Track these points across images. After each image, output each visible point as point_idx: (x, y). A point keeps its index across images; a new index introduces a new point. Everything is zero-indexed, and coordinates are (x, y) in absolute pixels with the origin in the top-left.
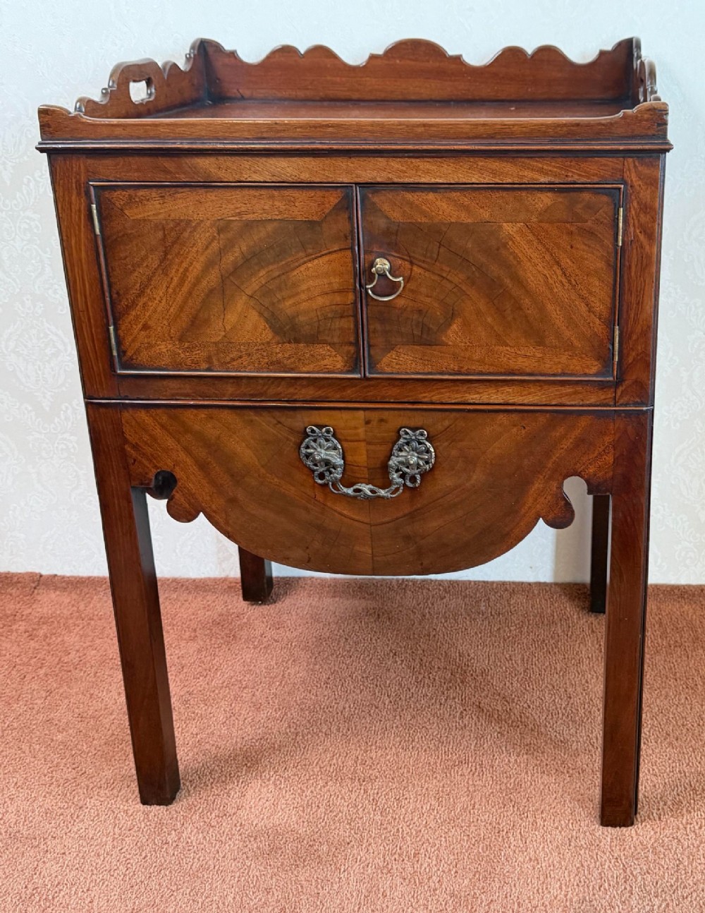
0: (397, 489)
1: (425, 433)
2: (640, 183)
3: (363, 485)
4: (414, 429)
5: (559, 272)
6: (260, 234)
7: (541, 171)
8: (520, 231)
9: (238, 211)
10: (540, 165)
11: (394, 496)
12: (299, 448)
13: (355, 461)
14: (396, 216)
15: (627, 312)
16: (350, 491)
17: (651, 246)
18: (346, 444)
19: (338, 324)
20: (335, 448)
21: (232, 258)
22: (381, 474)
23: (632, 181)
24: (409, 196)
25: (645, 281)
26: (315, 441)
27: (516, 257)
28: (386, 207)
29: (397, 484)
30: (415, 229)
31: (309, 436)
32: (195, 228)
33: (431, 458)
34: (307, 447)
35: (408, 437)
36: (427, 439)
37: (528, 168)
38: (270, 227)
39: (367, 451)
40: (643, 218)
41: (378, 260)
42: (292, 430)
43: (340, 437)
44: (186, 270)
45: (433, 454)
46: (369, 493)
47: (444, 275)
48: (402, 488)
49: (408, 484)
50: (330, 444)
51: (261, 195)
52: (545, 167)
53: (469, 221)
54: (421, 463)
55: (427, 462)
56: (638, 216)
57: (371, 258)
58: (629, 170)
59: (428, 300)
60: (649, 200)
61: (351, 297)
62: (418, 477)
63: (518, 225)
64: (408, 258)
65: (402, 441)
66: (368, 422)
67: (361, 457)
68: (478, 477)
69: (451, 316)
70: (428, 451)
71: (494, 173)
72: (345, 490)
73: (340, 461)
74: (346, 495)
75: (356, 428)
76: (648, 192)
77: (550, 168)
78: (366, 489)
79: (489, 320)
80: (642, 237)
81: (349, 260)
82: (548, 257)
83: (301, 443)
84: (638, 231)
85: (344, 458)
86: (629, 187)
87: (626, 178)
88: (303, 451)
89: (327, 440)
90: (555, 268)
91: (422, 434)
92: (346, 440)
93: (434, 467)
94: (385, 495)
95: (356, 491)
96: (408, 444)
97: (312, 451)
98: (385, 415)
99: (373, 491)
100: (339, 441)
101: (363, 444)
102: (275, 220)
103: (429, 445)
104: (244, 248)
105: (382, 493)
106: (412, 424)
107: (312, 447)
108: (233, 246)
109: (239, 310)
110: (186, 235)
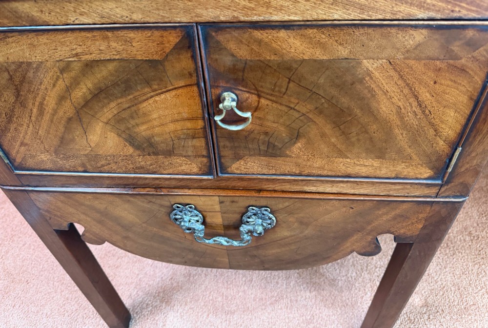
5: (415, 104)
6: (102, 74)
8: (382, 68)
9: (74, 52)
14: (243, 53)
18: (205, 213)
19: (190, 143)
21: (81, 94)
24: (258, 34)
27: (371, 91)
28: (232, 46)
30: (264, 67)
32: (37, 69)
34: (175, 215)
38: (111, 67)
41: (226, 94)
43: (200, 210)
44: (41, 104)
47: (292, 106)
50: (193, 214)
51: (94, 36)
53: (325, 58)
57: (218, 91)
59: (275, 125)
61: (200, 124)
63: (380, 61)
64: (256, 92)
69: (297, 136)
75: (213, 205)
79: (333, 140)
81: (196, 94)
82: (406, 91)
90: (412, 100)
92: (205, 211)
93: (274, 227)
94: (238, 245)
95: (215, 241)
96: (255, 215)
97: (179, 217)
98: (236, 199)
99: (228, 242)
100: (200, 212)
101: (219, 214)
102: (114, 60)
103: (271, 216)
104: (90, 85)
105: (236, 243)
106: (258, 204)
107: (179, 215)
108: (78, 84)
109: (99, 132)
110: (30, 74)
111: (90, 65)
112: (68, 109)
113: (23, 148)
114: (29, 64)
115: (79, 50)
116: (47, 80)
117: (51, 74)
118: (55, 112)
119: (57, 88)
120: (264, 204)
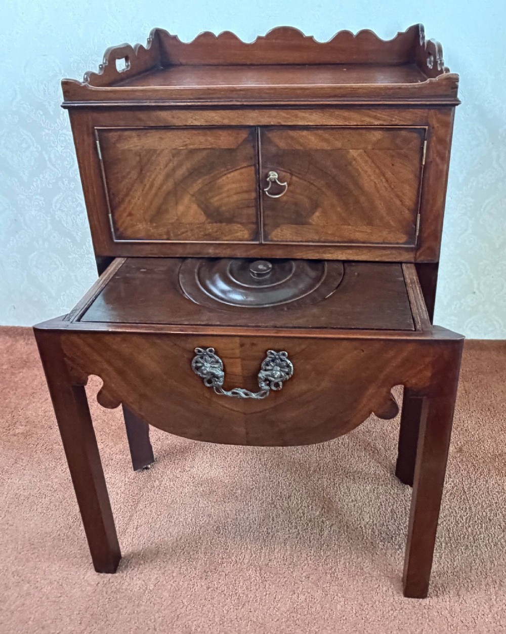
0: (265, 393)
1: (287, 353)
2: (438, 125)
3: (239, 389)
4: (278, 351)
6: (198, 158)
10: (375, 114)
11: (263, 398)
12: (191, 363)
13: (233, 372)
16: (229, 394)
18: (226, 361)
20: (217, 362)
21: (181, 173)
22: (252, 383)
26: (202, 358)
28: (277, 140)
29: (264, 390)
31: (197, 355)
33: (291, 371)
34: (197, 362)
35: (273, 356)
36: (288, 358)
39: (242, 364)
41: (271, 173)
42: (184, 350)
43: (221, 355)
45: (292, 368)
46: (244, 396)
47: (312, 182)
48: (268, 392)
49: (274, 388)
50: (213, 360)
53: (329, 148)
54: (283, 374)
55: (288, 374)
57: (266, 171)
58: (432, 117)
62: (281, 383)
65: (268, 359)
66: (242, 345)
67: (237, 369)
68: (325, 384)
70: (288, 366)
72: (225, 393)
73: (221, 373)
74: (226, 396)
75: (233, 349)
78: (241, 392)
79: (339, 209)
81: (253, 172)
83: (192, 359)
85: (224, 370)
88: (194, 365)
89: (211, 357)
91: (284, 355)
92: (226, 357)
93: (293, 376)
94: (256, 397)
95: (234, 393)
96: (273, 361)
97: (200, 365)
98: (255, 341)
99: (246, 394)
100: (221, 358)
101: (239, 361)
103: (289, 362)
105: (254, 395)
106: (276, 347)
107: (201, 363)
120: (282, 347)
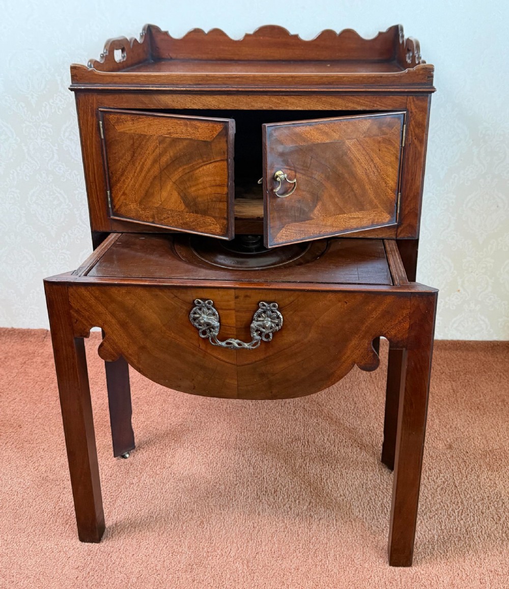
0: (256, 344)
1: (276, 306)
2: (416, 110)
3: (233, 340)
4: (269, 303)
6: (179, 147)
7: (358, 103)
9: (169, 132)
10: (358, 100)
11: (254, 347)
12: (190, 314)
13: (227, 323)
15: (406, 185)
16: (224, 344)
17: (421, 147)
18: (221, 312)
20: (214, 314)
22: (245, 333)
23: (411, 109)
25: (417, 167)
26: (200, 309)
29: (256, 340)
31: (196, 306)
33: (280, 322)
34: (195, 313)
35: (264, 308)
36: (277, 310)
37: (351, 102)
38: (185, 143)
39: (236, 316)
40: (417, 131)
42: (184, 302)
43: (218, 307)
45: (282, 319)
46: (237, 345)
48: (260, 342)
49: (264, 339)
50: (210, 312)
52: (361, 101)
54: (273, 325)
55: (278, 325)
56: (414, 129)
58: (410, 103)
60: (421, 120)
62: (271, 334)
65: (260, 311)
66: (237, 297)
67: (232, 321)
70: (278, 317)
71: (331, 104)
72: (220, 343)
73: (217, 324)
74: (221, 346)
75: (228, 302)
76: (421, 115)
77: (364, 102)
78: (235, 342)
80: (416, 141)
83: (191, 311)
84: (414, 138)
85: (219, 321)
86: (409, 113)
87: (408, 107)
88: (192, 316)
89: (209, 309)
91: (274, 306)
92: (221, 309)
94: (248, 347)
95: (228, 343)
97: (198, 316)
99: (239, 344)
100: (217, 309)
102: (188, 139)
104: (172, 154)
105: (246, 345)
107: (198, 313)
108: (166, 152)
109: (169, 190)
110: (143, 143)
111: (175, 141)
112: (156, 170)
113: (123, 196)
114: (145, 136)
115: (172, 131)
116: (151, 148)
117: (154, 144)
118: (149, 170)
119: (154, 154)
